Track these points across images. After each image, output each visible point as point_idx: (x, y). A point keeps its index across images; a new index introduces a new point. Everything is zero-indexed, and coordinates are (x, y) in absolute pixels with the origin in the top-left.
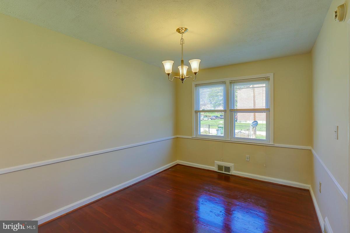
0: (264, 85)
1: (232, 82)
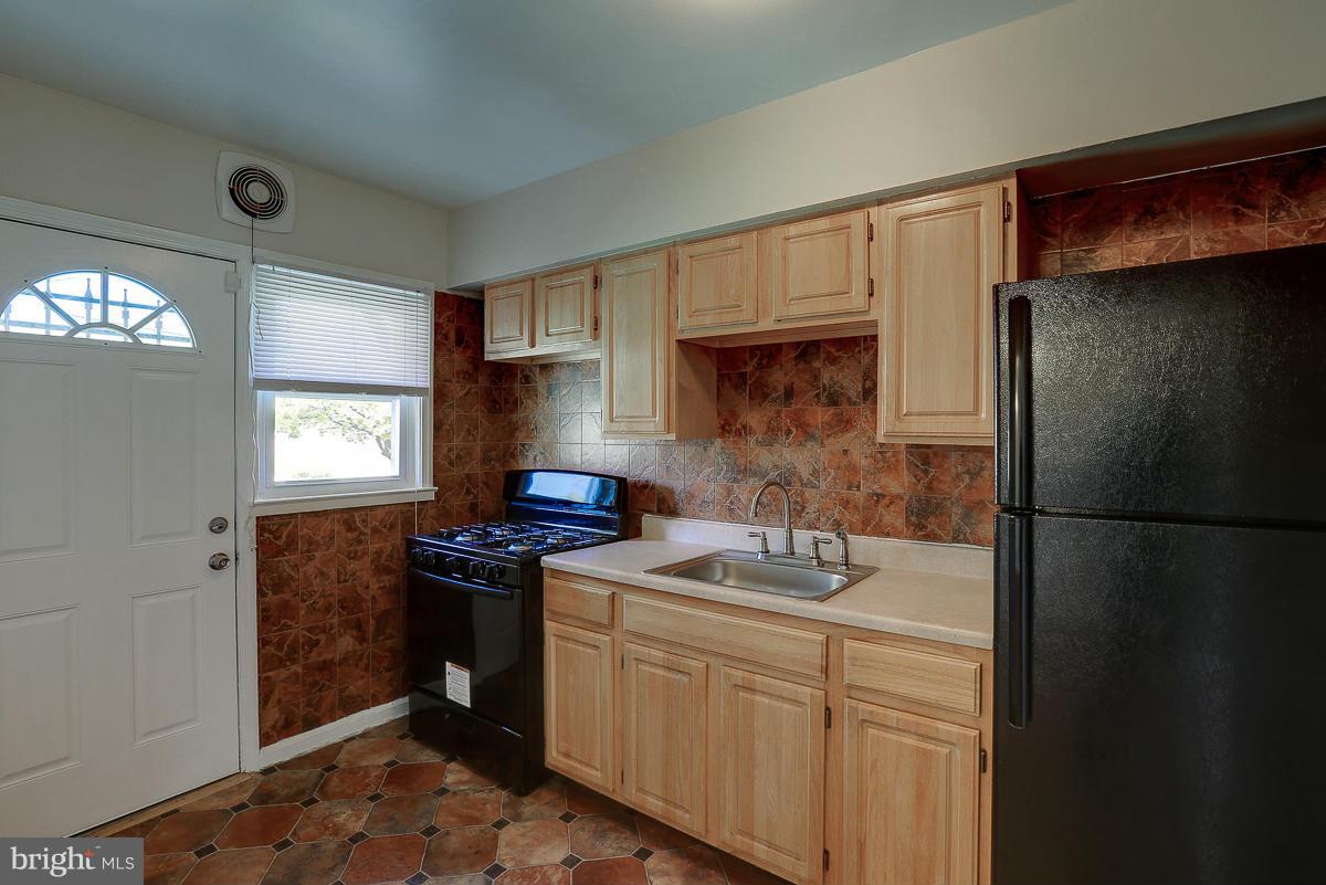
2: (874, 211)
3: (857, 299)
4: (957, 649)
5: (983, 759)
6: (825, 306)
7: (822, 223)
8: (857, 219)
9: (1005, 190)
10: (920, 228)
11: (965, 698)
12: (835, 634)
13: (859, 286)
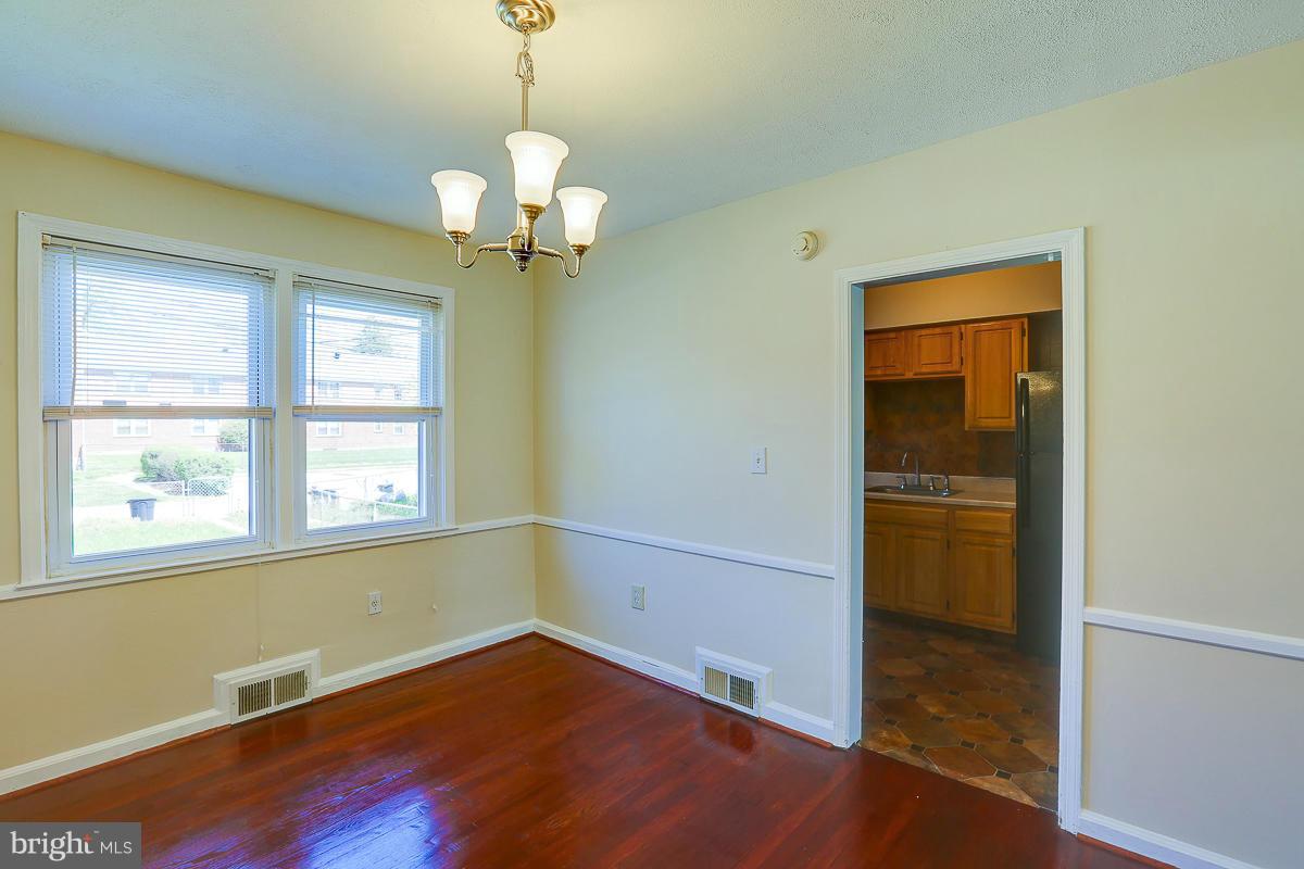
0: (416, 322)
1: (303, 283)
2: (963, 326)
3: (955, 366)
4: (1003, 510)
5: (1013, 551)
6: (939, 368)
7: (938, 330)
8: (955, 329)
9: (1023, 323)
10: (985, 337)
11: (1007, 529)
12: (952, 508)
13: (956, 359)
